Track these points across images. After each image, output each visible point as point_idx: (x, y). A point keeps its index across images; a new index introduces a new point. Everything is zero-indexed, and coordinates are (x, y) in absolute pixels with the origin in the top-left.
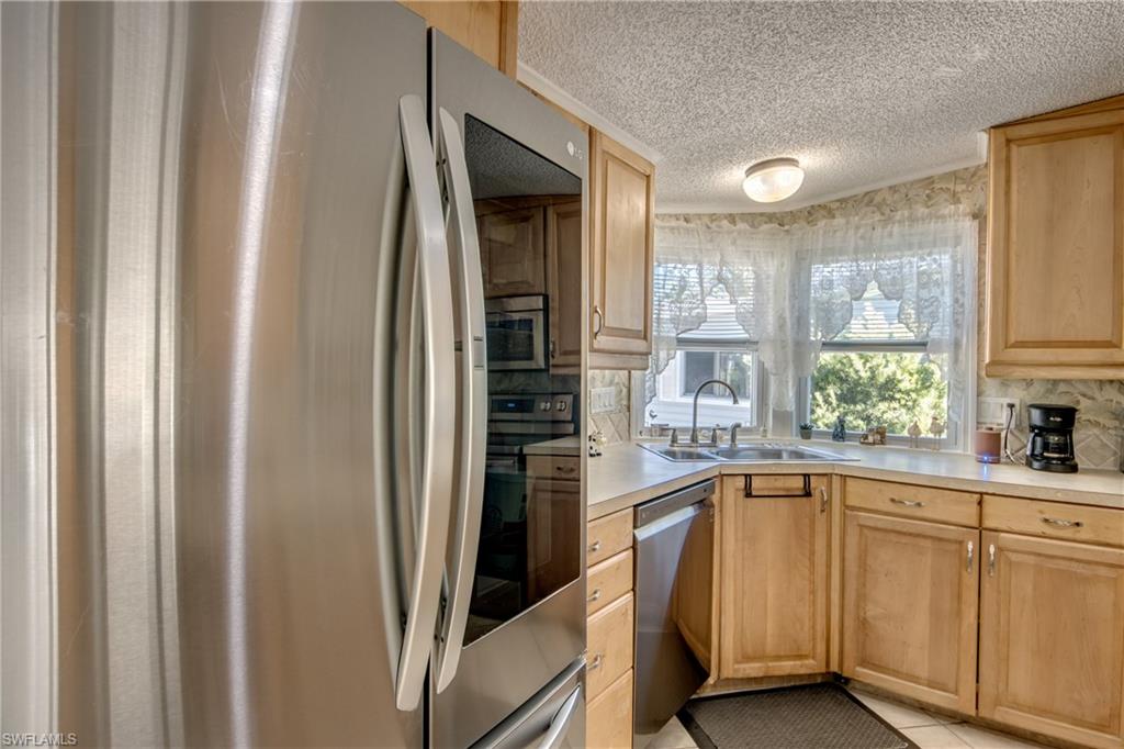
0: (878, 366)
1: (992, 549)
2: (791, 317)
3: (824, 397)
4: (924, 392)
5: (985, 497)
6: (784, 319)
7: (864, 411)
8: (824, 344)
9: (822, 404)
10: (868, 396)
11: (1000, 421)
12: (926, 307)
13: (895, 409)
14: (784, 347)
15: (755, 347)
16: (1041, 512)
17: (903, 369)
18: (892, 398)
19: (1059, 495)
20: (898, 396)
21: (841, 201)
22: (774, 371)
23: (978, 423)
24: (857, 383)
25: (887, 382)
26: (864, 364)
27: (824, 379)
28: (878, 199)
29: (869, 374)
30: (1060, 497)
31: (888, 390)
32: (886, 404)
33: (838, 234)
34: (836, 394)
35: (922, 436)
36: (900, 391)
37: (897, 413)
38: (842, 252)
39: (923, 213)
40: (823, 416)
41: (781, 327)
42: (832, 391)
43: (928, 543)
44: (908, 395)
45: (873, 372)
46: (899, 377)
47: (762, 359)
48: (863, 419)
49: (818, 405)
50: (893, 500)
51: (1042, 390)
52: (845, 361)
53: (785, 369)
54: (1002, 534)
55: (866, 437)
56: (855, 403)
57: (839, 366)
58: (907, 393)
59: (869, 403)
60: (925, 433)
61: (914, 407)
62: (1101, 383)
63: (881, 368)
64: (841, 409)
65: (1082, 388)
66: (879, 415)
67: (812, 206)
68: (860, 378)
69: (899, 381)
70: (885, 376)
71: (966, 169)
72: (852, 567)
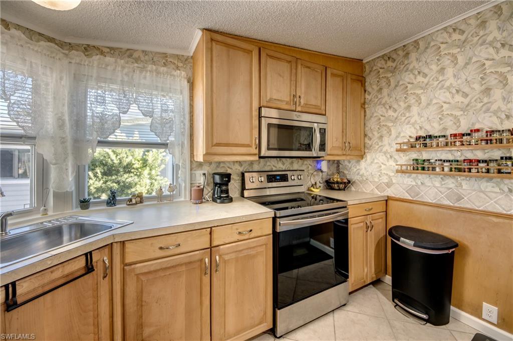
0: (123, 157)
1: (217, 257)
2: (70, 120)
3: (94, 174)
4: (144, 168)
5: (213, 228)
6: (63, 121)
7: (116, 179)
8: (99, 142)
9: (93, 178)
10: (118, 171)
11: (200, 182)
12: (167, 123)
13: (131, 176)
14: (63, 143)
15: (33, 141)
16: (237, 229)
17: (135, 160)
18: (130, 172)
19: (244, 218)
20: (132, 171)
21: (111, 49)
22: (54, 162)
23: (191, 184)
24: (112, 166)
25: (127, 165)
26: (116, 156)
27: (94, 165)
28: (136, 55)
29: (119, 161)
30: (244, 219)
31: (128, 168)
32: (128, 175)
33: (109, 68)
34: (101, 172)
35: (164, 194)
36: (134, 168)
37: (133, 178)
38: (112, 81)
39: (163, 70)
40: (93, 183)
41: (61, 126)
42: (98, 171)
43: (184, 268)
44: (138, 170)
45: (120, 160)
46: (133, 162)
47: (40, 152)
48: (116, 183)
49: (90, 178)
50: (161, 248)
51: (215, 167)
52: (106, 155)
53: (65, 159)
54: (222, 247)
55: (130, 200)
56: (112, 176)
57: (102, 158)
58: (137, 169)
59: (119, 174)
60: (166, 192)
61: (140, 175)
62: (234, 162)
63: (124, 159)
64: (104, 179)
65: (228, 165)
66: (124, 180)
67: (88, 45)
68: (114, 163)
69: (133, 164)
70: (127, 162)
71: (183, 56)
72: (131, 307)
